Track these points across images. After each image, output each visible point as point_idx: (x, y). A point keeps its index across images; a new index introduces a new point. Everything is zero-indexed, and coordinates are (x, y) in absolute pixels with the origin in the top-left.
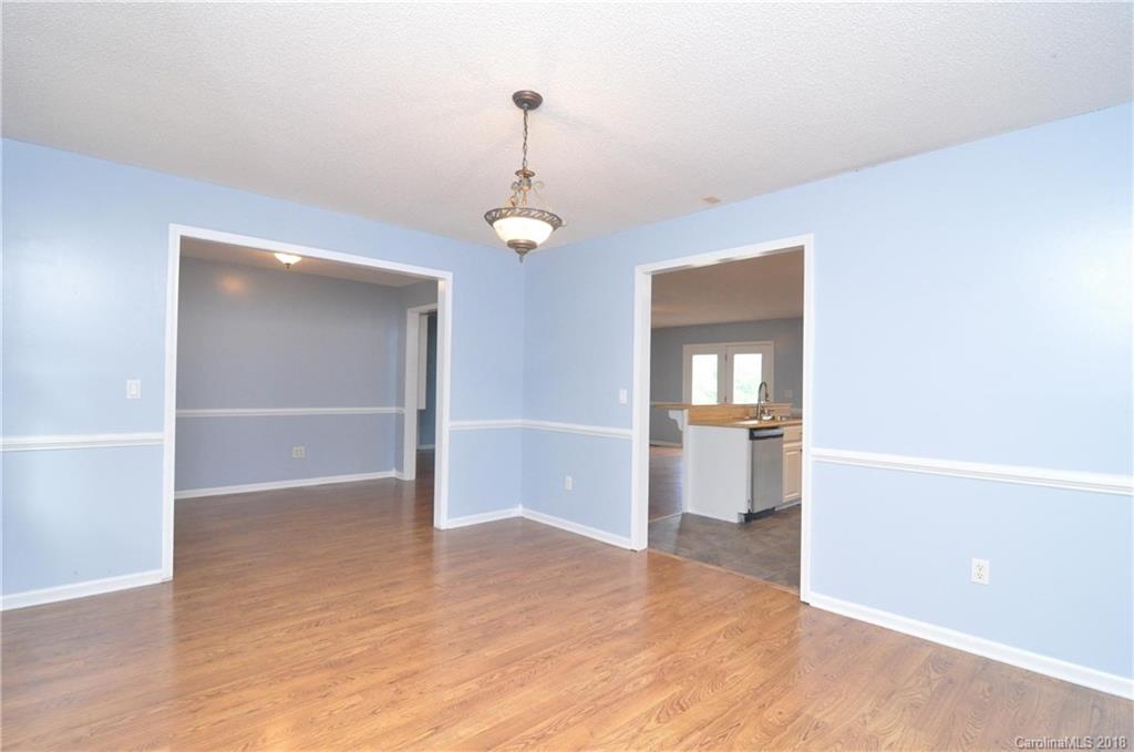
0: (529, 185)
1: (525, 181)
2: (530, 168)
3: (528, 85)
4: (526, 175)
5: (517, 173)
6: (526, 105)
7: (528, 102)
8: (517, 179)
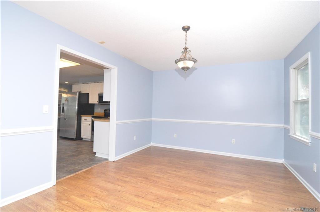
0: (187, 52)
1: (186, 50)
2: (187, 47)
3: (186, 24)
4: (186, 49)
5: (184, 49)
6: (186, 30)
7: (186, 29)
8: (183, 50)
